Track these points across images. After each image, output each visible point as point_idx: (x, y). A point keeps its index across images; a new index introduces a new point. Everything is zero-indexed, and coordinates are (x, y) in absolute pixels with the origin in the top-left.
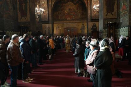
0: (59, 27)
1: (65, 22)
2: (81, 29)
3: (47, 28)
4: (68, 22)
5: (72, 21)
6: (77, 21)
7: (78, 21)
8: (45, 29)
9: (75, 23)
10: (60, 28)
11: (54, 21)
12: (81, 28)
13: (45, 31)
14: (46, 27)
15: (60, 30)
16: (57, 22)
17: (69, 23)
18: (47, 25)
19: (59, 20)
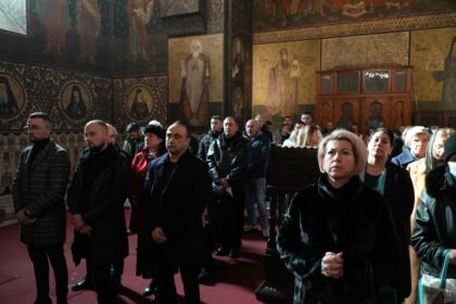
0: (285, 65)
1: (324, 29)
2: (438, 76)
3: (195, 67)
4: (346, 27)
5: (374, 23)
6: (411, 20)
7: (423, 19)
8: (183, 74)
9: (399, 30)
10: (295, 73)
11: (261, 29)
12: (441, 68)
13: (184, 80)
14: (190, 57)
15: (296, 80)
16: (280, 34)
17: (355, 34)
18: (197, 45)
19: (291, 23)
